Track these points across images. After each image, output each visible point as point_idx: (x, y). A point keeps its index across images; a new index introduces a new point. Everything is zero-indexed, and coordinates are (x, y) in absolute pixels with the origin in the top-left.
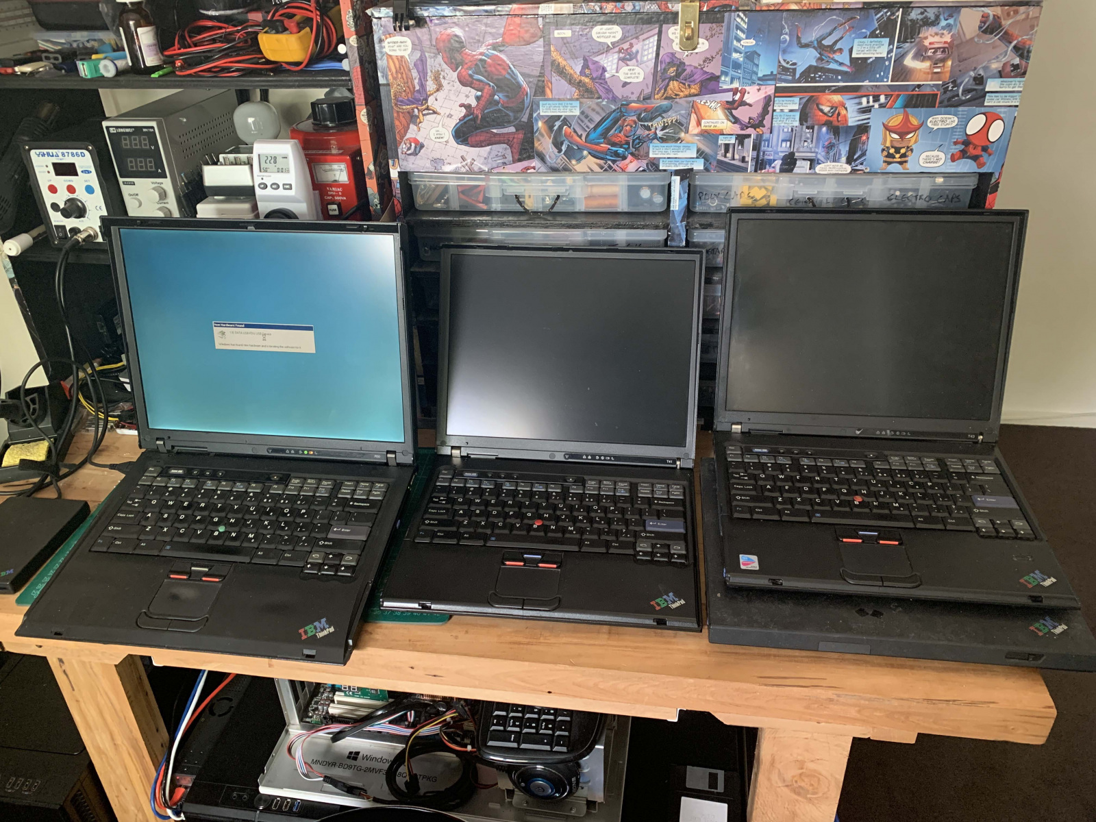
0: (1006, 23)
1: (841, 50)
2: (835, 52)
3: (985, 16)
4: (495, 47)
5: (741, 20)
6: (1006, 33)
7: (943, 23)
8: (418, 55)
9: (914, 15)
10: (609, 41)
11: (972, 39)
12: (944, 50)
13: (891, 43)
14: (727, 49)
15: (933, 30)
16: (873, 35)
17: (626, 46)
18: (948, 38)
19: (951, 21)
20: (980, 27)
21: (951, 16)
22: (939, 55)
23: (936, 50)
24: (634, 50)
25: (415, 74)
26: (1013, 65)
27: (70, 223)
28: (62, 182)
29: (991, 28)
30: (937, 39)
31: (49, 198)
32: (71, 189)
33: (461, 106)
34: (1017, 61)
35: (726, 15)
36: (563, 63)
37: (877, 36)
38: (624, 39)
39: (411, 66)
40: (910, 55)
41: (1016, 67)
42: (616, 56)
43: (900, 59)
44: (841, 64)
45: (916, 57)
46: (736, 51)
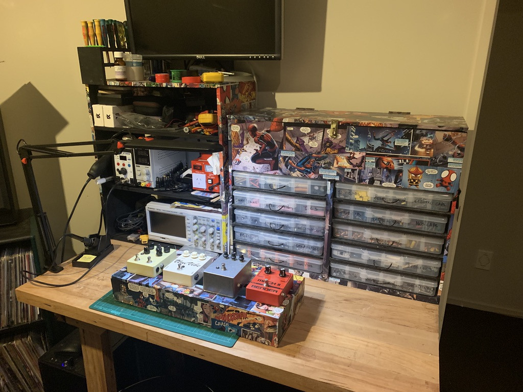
0: (453, 138)
1: (390, 142)
2: (388, 142)
3: (445, 136)
4: (267, 131)
5: (353, 129)
6: (454, 142)
7: (429, 136)
8: (242, 132)
9: (418, 132)
10: (306, 132)
11: (441, 142)
12: (430, 145)
13: (410, 141)
14: (348, 138)
15: (425, 138)
16: (402, 138)
17: (312, 134)
18: (431, 141)
19: (432, 135)
20: (443, 139)
21: (432, 134)
22: (428, 147)
23: (427, 145)
24: (315, 136)
25: (240, 138)
26: (458, 153)
27: (122, 176)
28: (121, 162)
29: (447, 139)
30: (427, 141)
31: (117, 167)
32: (124, 165)
33: (255, 150)
34: (459, 152)
35: (348, 127)
36: (290, 138)
37: (404, 138)
38: (311, 132)
39: (239, 135)
40: (417, 146)
41: (459, 154)
42: (308, 138)
43: (413, 147)
44: (391, 147)
45: (419, 147)
46: (351, 139)
